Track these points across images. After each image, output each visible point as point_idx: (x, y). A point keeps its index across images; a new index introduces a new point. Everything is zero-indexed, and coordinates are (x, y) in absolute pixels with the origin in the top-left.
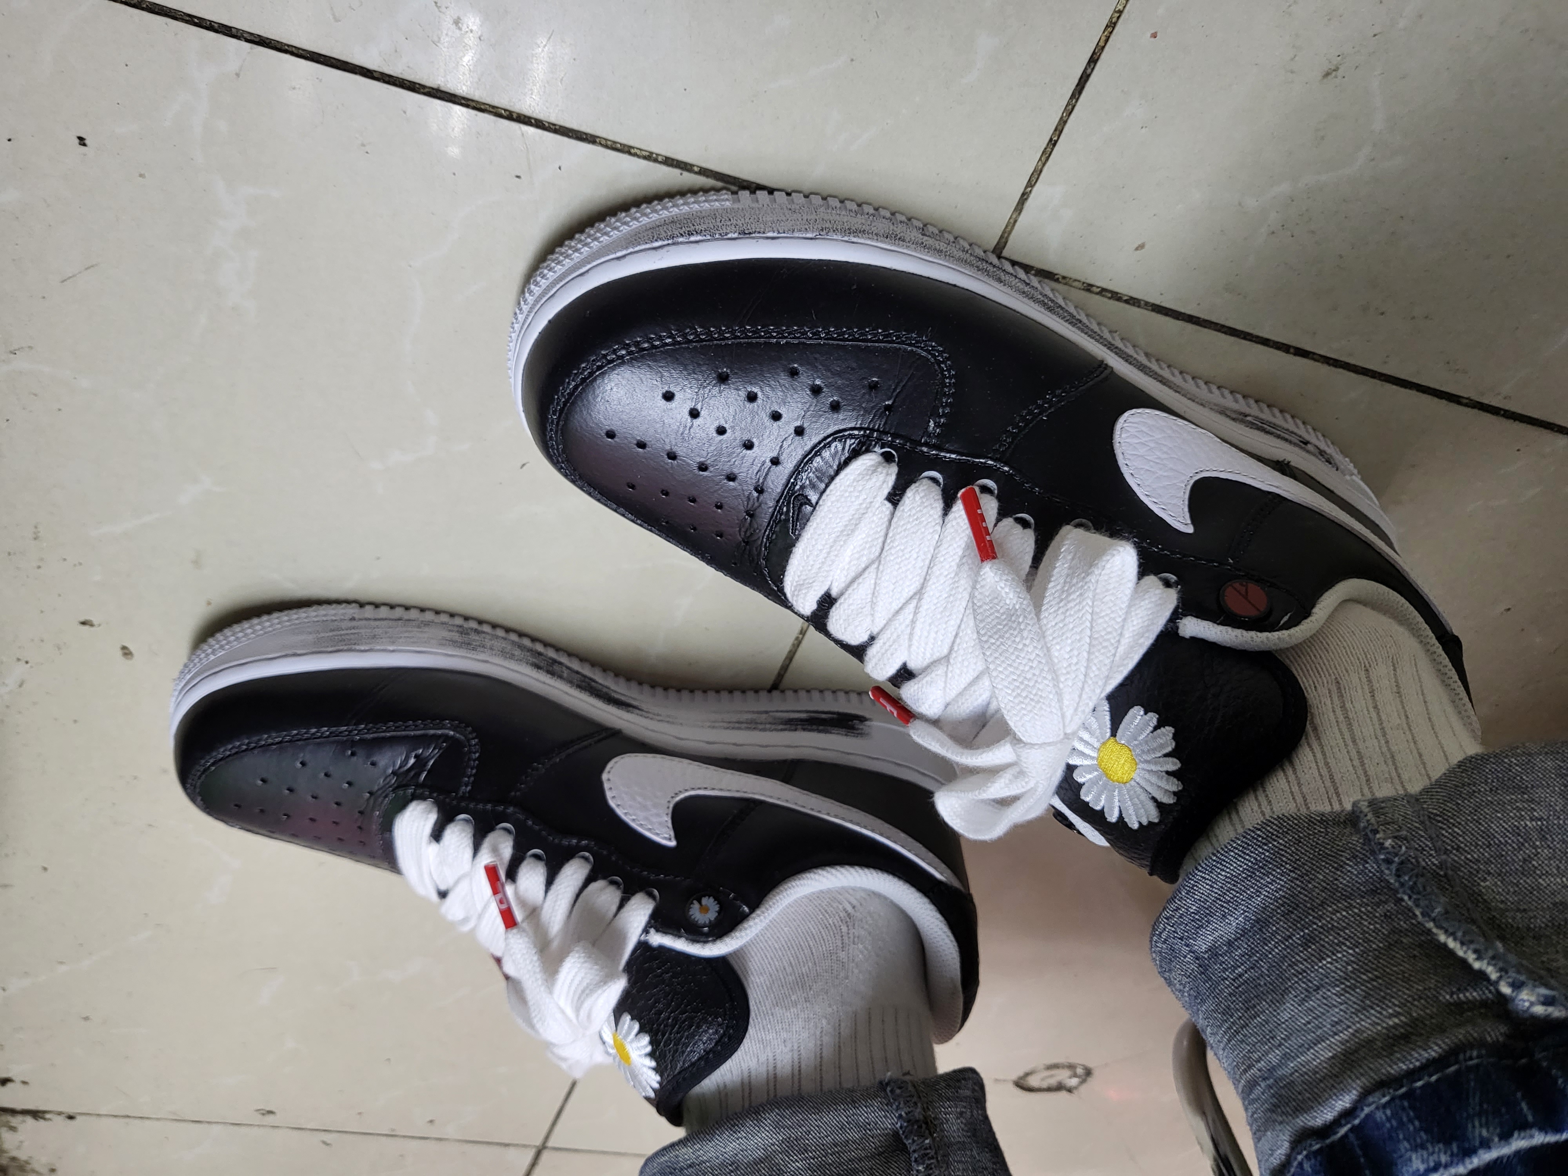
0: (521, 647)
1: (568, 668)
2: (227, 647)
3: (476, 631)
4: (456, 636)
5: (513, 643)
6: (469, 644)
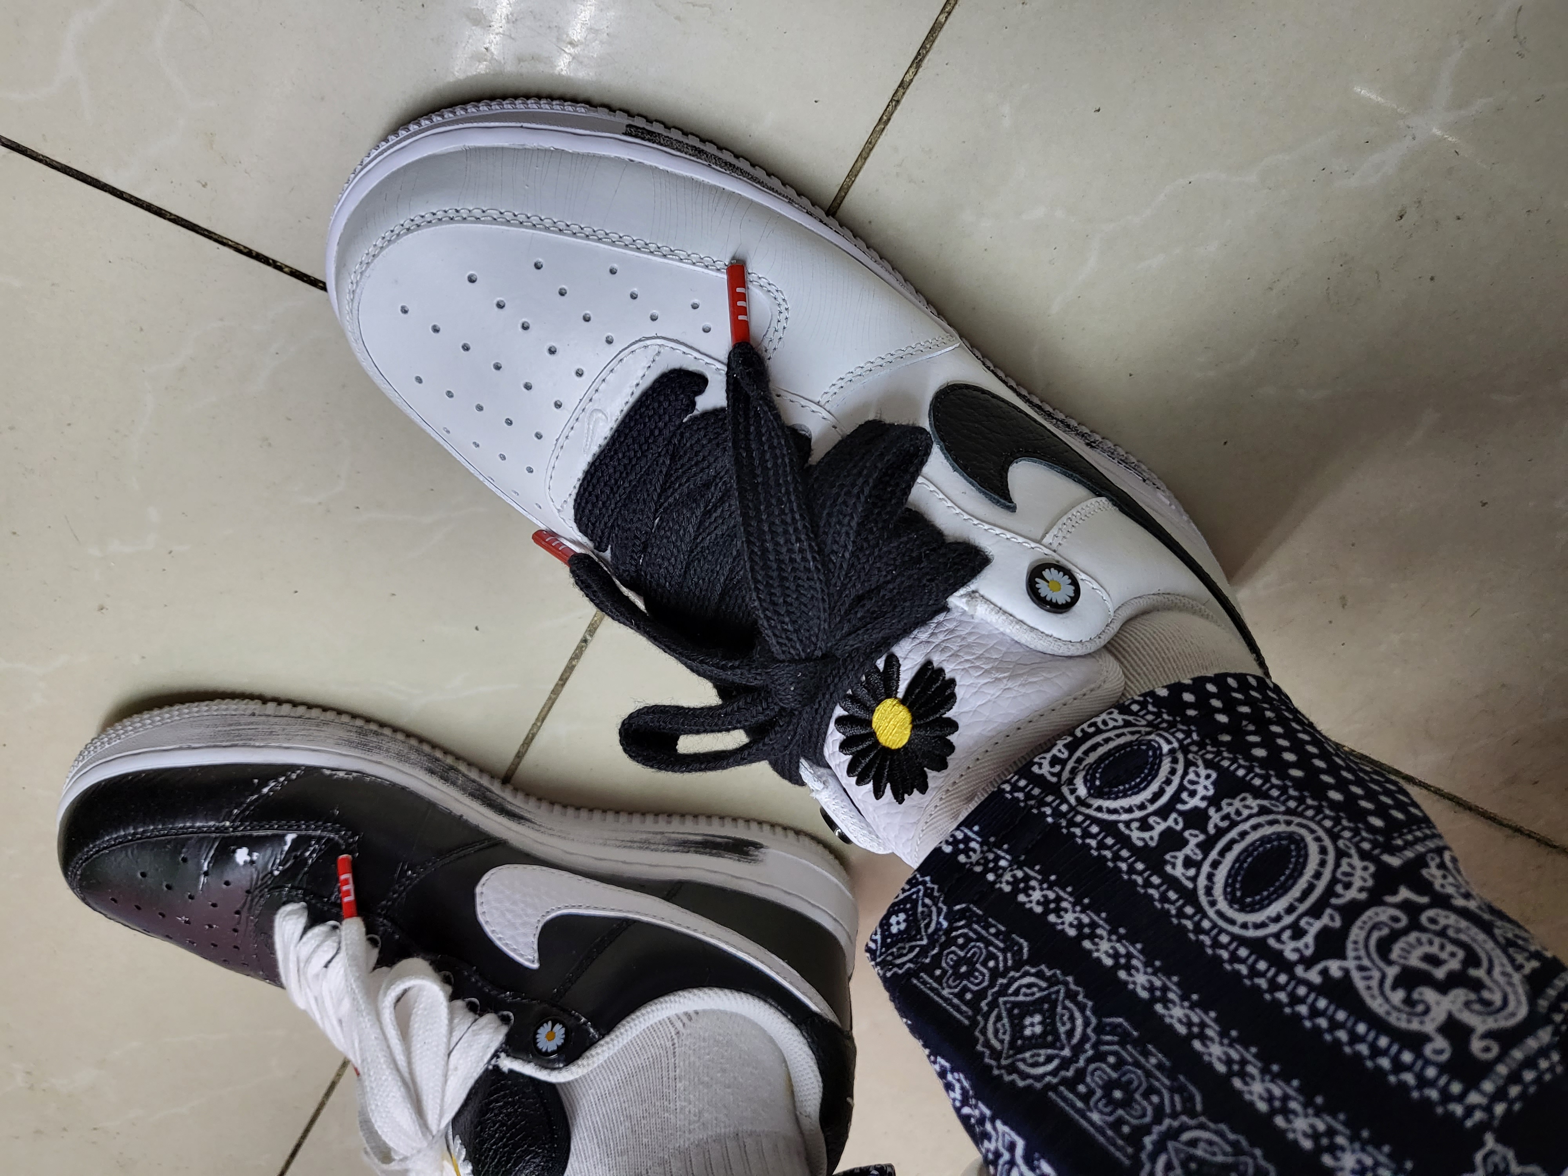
0: (418, 751)
1: (464, 775)
2: (123, 736)
3: (376, 733)
4: (354, 737)
5: (411, 748)
6: (365, 745)
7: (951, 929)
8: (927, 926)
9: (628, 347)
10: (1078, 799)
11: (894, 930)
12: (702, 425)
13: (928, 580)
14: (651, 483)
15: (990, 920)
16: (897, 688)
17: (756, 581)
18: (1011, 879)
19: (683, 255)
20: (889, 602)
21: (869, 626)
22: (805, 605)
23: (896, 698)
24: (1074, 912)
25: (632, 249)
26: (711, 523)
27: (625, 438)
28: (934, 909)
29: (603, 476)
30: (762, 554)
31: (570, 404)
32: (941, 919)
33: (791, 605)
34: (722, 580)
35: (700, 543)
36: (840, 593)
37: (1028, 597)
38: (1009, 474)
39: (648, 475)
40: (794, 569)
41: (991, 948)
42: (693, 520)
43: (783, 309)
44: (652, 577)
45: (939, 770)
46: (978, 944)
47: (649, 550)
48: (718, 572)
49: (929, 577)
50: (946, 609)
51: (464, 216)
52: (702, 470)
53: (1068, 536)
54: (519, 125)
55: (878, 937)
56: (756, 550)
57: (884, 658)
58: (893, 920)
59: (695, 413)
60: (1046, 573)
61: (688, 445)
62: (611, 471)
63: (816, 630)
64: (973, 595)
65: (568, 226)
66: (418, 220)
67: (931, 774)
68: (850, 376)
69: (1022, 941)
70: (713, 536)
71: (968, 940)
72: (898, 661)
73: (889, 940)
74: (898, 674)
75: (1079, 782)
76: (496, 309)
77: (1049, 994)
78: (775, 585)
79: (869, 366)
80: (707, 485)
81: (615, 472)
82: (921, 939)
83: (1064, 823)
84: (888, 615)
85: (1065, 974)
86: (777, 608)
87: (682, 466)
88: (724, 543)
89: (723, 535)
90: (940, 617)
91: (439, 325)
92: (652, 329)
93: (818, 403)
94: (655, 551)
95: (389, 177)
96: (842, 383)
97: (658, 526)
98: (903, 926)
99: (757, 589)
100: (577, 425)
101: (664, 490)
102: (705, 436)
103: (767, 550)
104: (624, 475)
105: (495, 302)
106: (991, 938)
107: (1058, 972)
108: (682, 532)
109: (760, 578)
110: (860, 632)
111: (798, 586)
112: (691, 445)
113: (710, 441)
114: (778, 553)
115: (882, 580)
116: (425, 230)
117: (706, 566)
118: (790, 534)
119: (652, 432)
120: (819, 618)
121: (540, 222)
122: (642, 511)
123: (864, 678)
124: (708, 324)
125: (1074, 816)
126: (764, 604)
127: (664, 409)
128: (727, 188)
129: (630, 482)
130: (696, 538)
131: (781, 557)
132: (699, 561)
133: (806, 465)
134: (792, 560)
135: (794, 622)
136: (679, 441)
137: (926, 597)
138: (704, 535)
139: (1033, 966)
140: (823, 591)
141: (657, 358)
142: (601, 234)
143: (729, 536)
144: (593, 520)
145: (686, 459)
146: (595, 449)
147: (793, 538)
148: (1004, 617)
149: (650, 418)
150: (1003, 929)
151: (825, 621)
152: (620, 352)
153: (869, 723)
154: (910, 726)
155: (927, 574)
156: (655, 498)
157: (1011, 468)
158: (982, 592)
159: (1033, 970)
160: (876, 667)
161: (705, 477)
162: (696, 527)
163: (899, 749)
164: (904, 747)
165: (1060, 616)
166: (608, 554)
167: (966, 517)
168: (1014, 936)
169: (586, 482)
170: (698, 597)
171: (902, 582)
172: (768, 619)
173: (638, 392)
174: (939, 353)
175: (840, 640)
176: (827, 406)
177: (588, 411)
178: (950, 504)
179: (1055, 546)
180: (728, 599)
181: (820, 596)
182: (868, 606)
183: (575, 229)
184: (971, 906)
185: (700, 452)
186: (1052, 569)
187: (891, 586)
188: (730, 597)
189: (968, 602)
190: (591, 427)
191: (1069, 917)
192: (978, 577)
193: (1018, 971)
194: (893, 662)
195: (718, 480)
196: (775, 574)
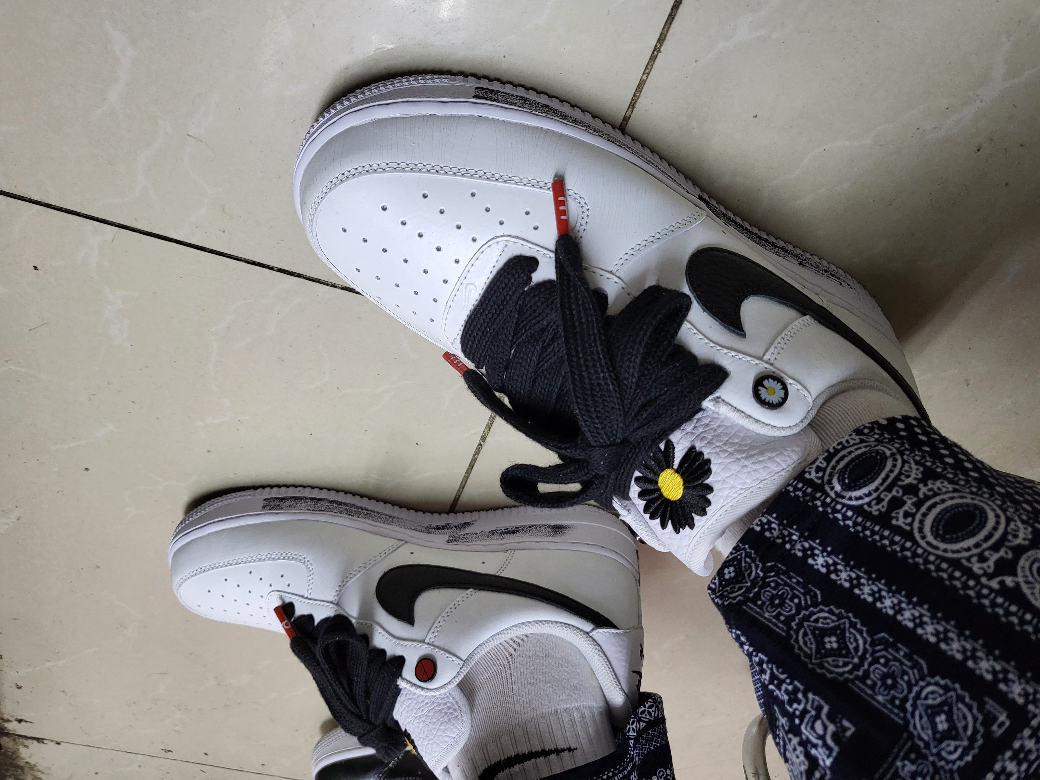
7: (765, 577)
8: (750, 575)
9: (486, 243)
10: (836, 493)
11: (727, 576)
12: (537, 293)
13: (688, 393)
14: (507, 329)
15: (791, 573)
16: (673, 462)
17: (577, 397)
18: (801, 548)
19: (517, 180)
20: (662, 408)
21: (651, 423)
22: (609, 413)
23: (673, 468)
24: (846, 571)
25: (484, 179)
26: (547, 355)
27: (489, 301)
28: (753, 565)
29: (477, 325)
30: (581, 380)
31: (452, 281)
32: (759, 571)
33: (599, 412)
34: (557, 390)
35: (541, 366)
36: (631, 403)
37: (754, 400)
38: (742, 308)
39: (505, 324)
40: (600, 390)
41: (795, 591)
42: (535, 353)
43: (585, 209)
44: (512, 387)
45: (702, 515)
46: (786, 587)
47: (509, 370)
48: (553, 386)
49: (688, 390)
50: (700, 409)
51: (375, 168)
52: (539, 322)
53: (781, 352)
54: (406, 100)
55: (717, 581)
56: (576, 377)
57: (664, 442)
58: (726, 571)
59: (532, 284)
60: (766, 383)
61: (529, 306)
62: (482, 321)
63: (616, 428)
64: (717, 400)
65: (442, 167)
66: (347, 174)
67: (696, 518)
68: (632, 252)
69: (816, 590)
70: (549, 363)
71: (778, 585)
72: (673, 445)
73: (724, 583)
74: (674, 453)
75: (835, 482)
76: (401, 226)
77: (839, 625)
78: (589, 400)
79: (645, 243)
80: (543, 330)
81: (484, 322)
82: (746, 582)
83: (829, 510)
84: (663, 416)
85: (847, 612)
86: (590, 414)
87: (526, 318)
88: (557, 367)
89: (555, 362)
90: (699, 415)
91: (367, 238)
92: (501, 231)
93: (611, 272)
94: (513, 371)
95: (327, 144)
96: (626, 257)
97: (514, 356)
98: (733, 575)
99: (577, 402)
100: (458, 293)
101: (515, 334)
102: (539, 300)
103: (583, 377)
104: (490, 325)
105: (400, 222)
106: (793, 585)
107: (843, 611)
108: (529, 360)
109: (579, 395)
110: (645, 427)
111: (603, 400)
112: (531, 306)
113: (542, 304)
114: (591, 379)
115: (658, 394)
116: (351, 180)
117: (546, 382)
118: (598, 368)
119: (505, 298)
120: (617, 420)
121: (424, 167)
122: (503, 347)
123: (652, 454)
124: (536, 224)
125: (835, 505)
126: (582, 412)
127: (512, 283)
128: (544, 127)
129: (494, 329)
130: (538, 364)
131: (593, 382)
132: (541, 378)
133: (605, 316)
134: (599, 384)
135: (601, 423)
136: (523, 303)
137: (687, 403)
138: (543, 362)
139: (826, 607)
140: (619, 404)
141: (505, 249)
142: (463, 171)
143: (559, 363)
144: (473, 351)
145: (527, 315)
146: (471, 307)
147: (599, 370)
148: (738, 414)
149: (503, 289)
150: (801, 580)
151: (621, 422)
152: (482, 246)
153: (656, 482)
154: (683, 487)
155: (687, 388)
156: (510, 338)
157: (743, 304)
158: (723, 398)
159: (826, 609)
160: (660, 448)
161: (540, 326)
162: (537, 357)
163: (676, 501)
164: (679, 500)
165: (775, 411)
166: (483, 370)
167: (712, 345)
168: (810, 586)
169: (467, 328)
170: (542, 401)
171: (671, 394)
172: (585, 421)
173: (495, 271)
174: (692, 227)
175: (633, 432)
176: (618, 274)
177: (464, 285)
178: (701, 336)
179: (772, 361)
180: (561, 402)
181: (617, 407)
182: (650, 410)
183: (447, 169)
184: (778, 564)
185: (536, 310)
186: (770, 380)
187: (663, 397)
188: (563, 401)
189: (714, 405)
190: (467, 294)
191: (844, 575)
192: (721, 387)
193: (816, 608)
194: (670, 446)
195: (549, 328)
196: (589, 392)
